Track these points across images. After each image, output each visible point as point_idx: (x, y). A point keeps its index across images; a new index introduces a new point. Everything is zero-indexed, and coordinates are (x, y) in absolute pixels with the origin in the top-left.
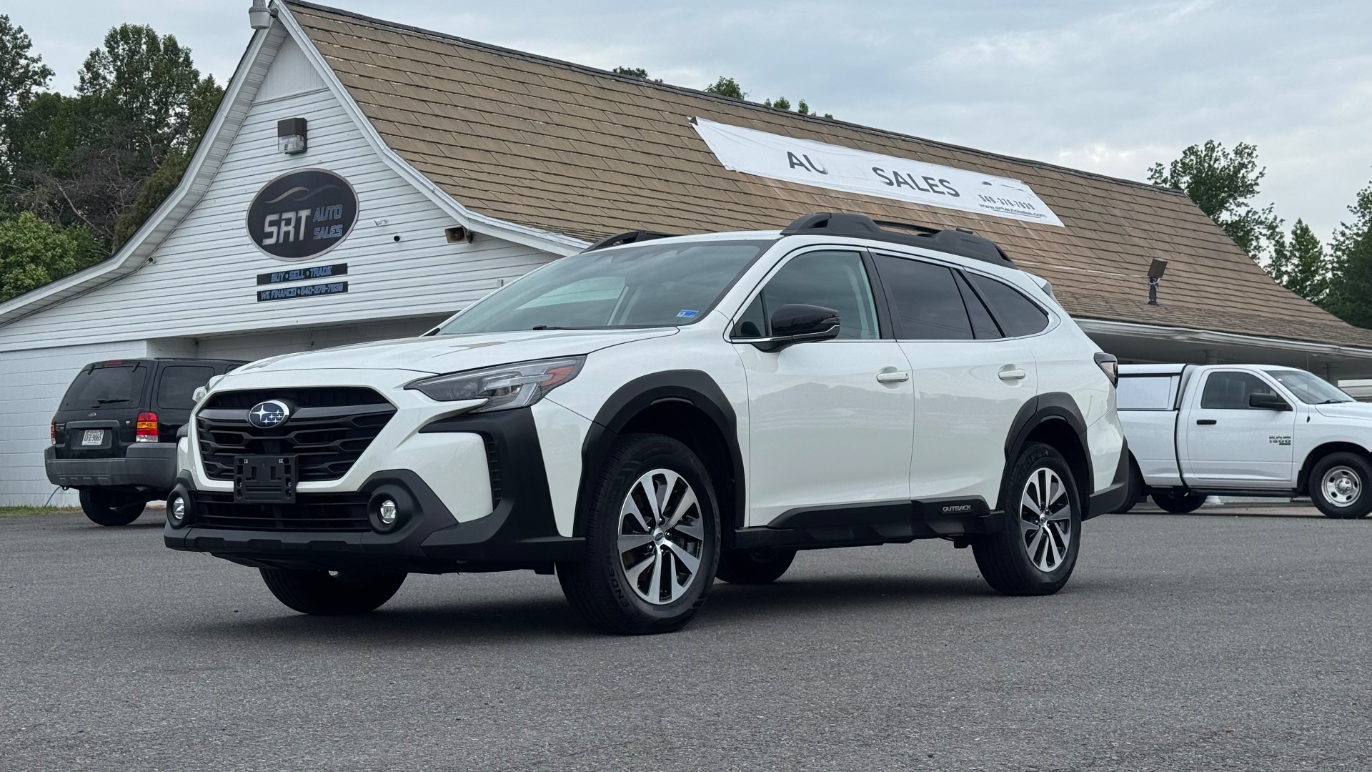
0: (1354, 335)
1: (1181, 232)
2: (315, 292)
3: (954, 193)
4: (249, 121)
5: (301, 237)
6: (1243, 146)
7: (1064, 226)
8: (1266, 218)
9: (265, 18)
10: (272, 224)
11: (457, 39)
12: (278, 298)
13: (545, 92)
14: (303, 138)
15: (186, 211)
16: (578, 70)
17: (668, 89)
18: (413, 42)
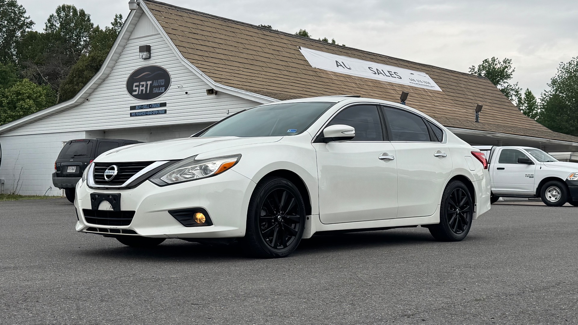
0: (554, 135)
1: (487, 94)
2: (153, 114)
3: (400, 77)
4: (128, 46)
5: (148, 92)
6: (506, 59)
7: (441, 91)
8: (515, 88)
9: (135, 6)
10: (136, 86)
11: (209, 15)
12: (138, 116)
13: (243, 36)
14: (149, 53)
15: (102, 81)
16: (255, 27)
17: (290, 35)
18: (192, 16)
